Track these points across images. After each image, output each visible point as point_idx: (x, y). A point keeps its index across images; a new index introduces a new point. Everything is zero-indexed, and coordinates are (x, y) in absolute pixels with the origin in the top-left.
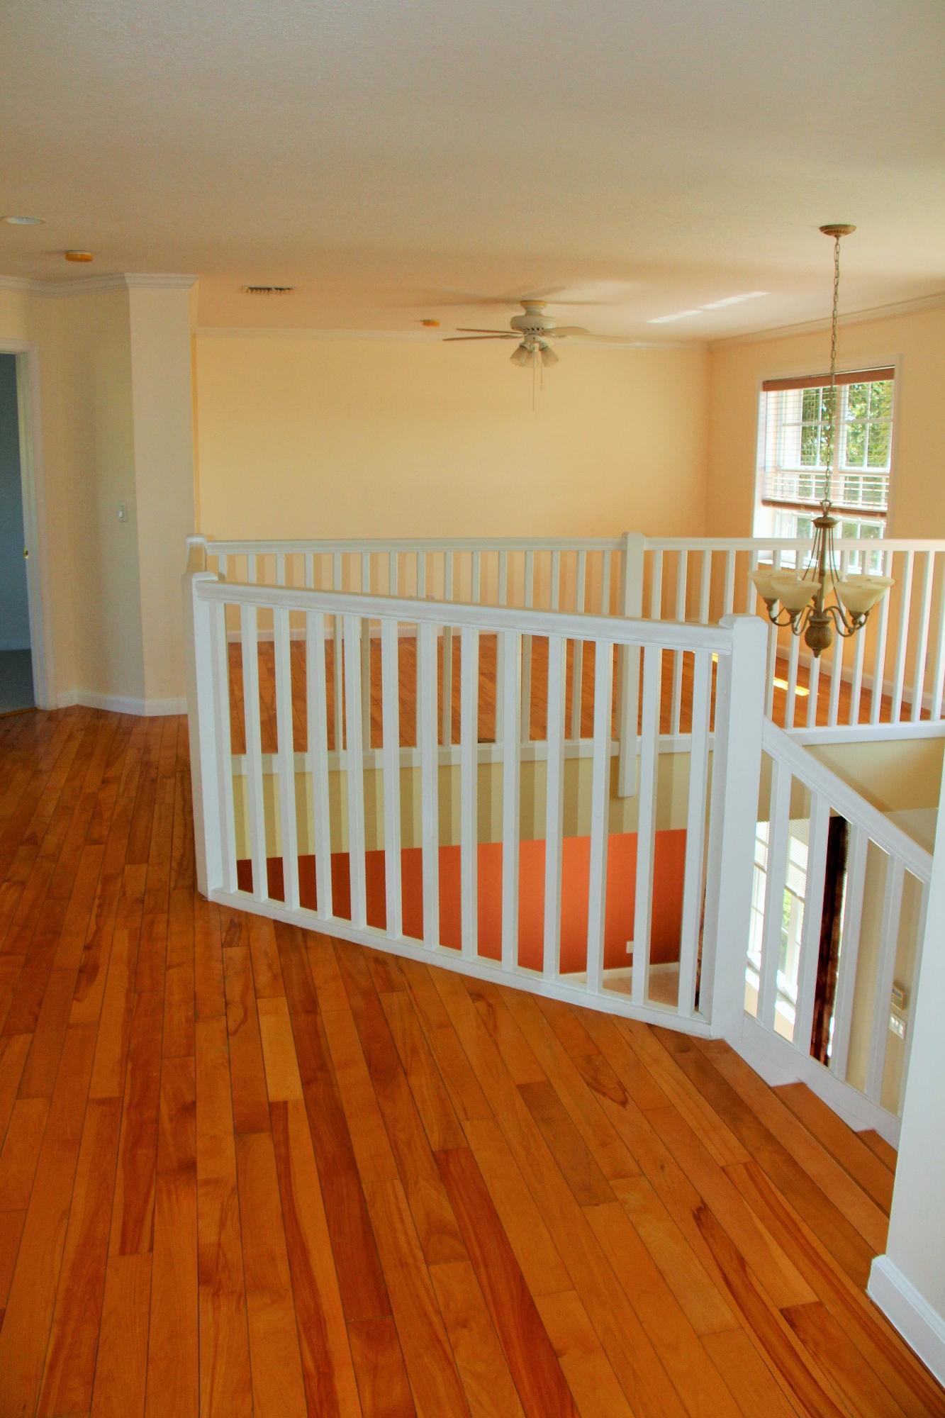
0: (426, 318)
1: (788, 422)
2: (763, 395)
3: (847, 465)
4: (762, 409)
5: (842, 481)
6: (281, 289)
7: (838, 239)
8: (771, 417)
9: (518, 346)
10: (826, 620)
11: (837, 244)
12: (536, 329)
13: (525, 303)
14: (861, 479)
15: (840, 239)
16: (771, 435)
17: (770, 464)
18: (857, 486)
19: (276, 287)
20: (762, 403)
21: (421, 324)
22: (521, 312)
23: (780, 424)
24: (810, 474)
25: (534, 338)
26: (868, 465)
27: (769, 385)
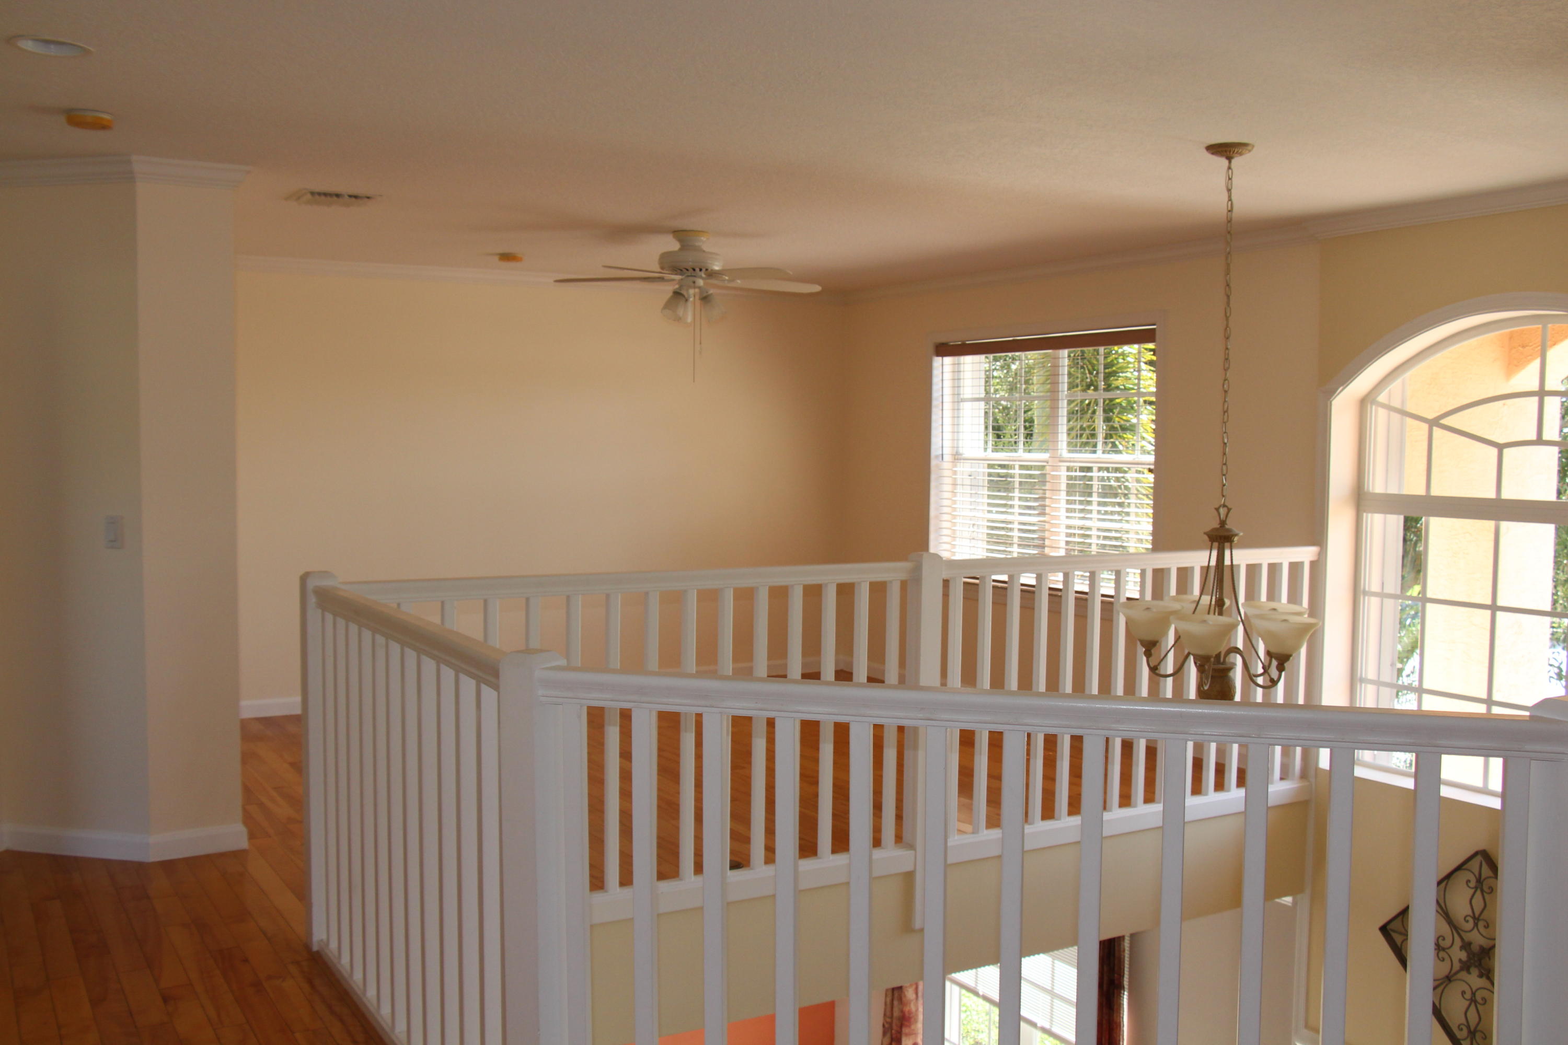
0: (501, 250)
1: (966, 396)
2: (937, 361)
3: (1070, 451)
4: (936, 379)
5: (1064, 473)
6: (356, 197)
7: (1230, 162)
8: (948, 391)
9: (670, 294)
10: (1228, 666)
11: (1229, 168)
12: (697, 270)
13: (680, 234)
14: (1095, 469)
15: (1233, 161)
16: (947, 413)
17: (947, 451)
18: (1091, 479)
19: (350, 193)
20: (936, 372)
21: (497, 258)
22: (672, 245)
23: (958, 400)
24: (1014, 463)
25: (694, 282)
26: (1104, 452)
27: (944, 350)
